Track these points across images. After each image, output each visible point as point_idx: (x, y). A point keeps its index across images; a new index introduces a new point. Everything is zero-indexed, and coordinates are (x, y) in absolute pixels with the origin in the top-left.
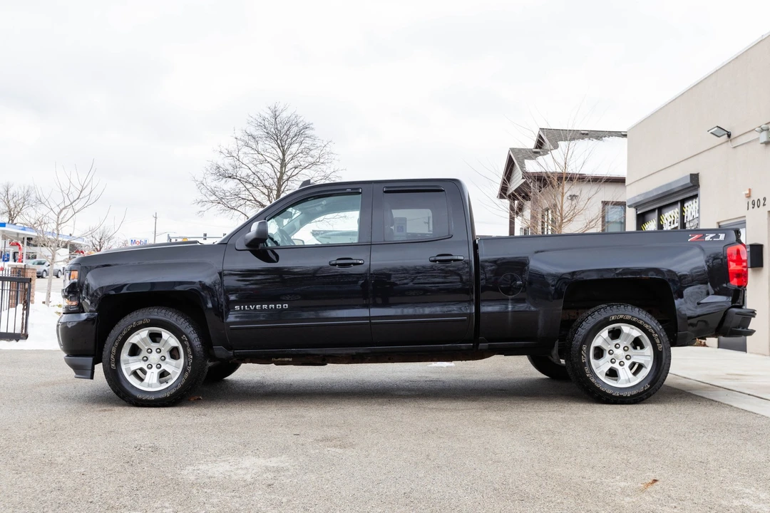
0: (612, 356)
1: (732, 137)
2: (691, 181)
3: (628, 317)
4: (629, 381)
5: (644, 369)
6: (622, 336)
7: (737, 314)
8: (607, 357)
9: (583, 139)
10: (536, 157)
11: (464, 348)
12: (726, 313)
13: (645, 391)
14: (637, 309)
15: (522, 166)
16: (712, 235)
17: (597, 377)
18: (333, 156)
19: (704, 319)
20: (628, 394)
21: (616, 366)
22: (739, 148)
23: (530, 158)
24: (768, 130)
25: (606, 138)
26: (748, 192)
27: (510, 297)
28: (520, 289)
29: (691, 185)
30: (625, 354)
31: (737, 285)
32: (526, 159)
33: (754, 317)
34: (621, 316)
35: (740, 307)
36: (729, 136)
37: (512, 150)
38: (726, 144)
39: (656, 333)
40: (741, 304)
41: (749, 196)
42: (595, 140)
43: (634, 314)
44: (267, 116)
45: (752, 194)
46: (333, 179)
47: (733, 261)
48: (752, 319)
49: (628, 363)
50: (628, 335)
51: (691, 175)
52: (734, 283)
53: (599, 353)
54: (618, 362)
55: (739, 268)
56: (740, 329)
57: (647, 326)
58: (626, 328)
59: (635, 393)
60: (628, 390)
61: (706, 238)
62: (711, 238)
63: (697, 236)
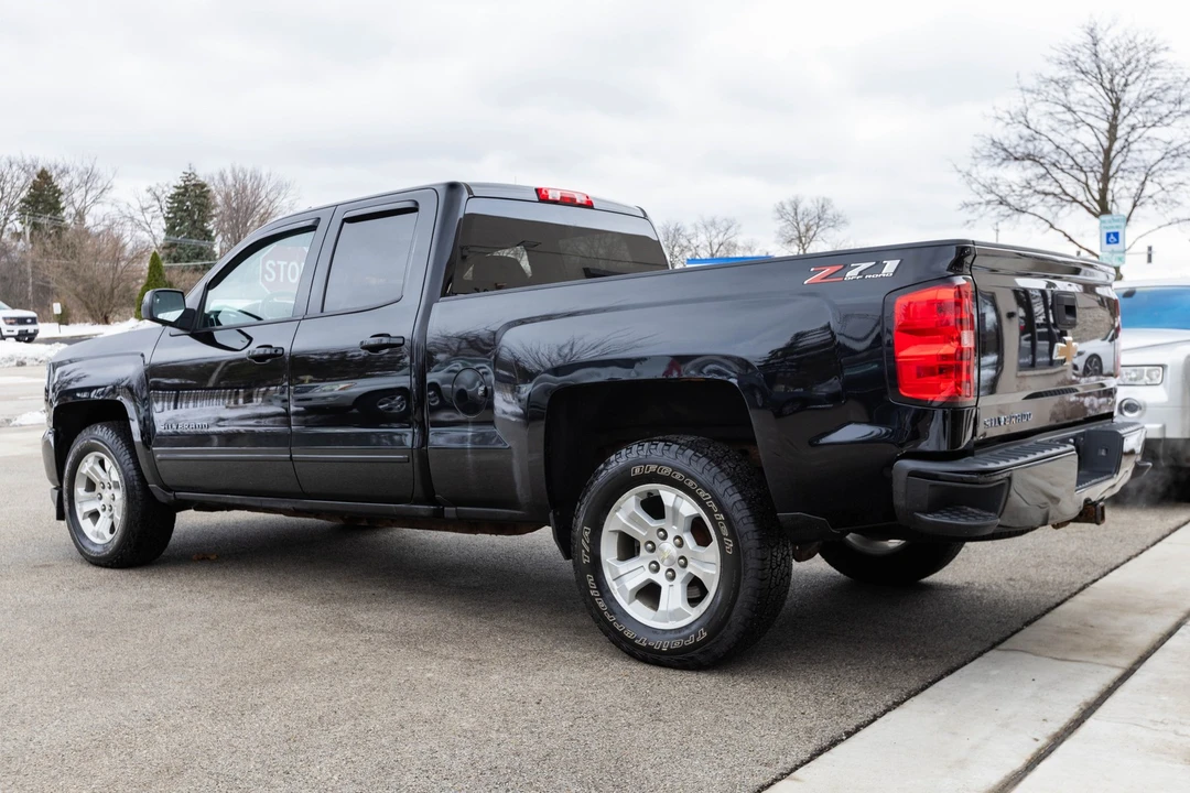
0: (653, 557)
3: (667, 471)
4: (676, 615)
6: (667, 514)
8: (643, 557)
13: (695, 645)
16: (864, 266)
20: (663, 644)
21: (660, 578)
27: (470, 418)
28: (483, 401)
30: (677, 553)
34: (653, 468)
43: (677, 463)
49: (682, 575)
50: (678, 512)
54: (663, 569)
57: (703, 493)
58: (669, 496)
59: (677, 645)
60: (668, 635)
61: (848, 274)
62: (860, 274)
63: (828, 271)
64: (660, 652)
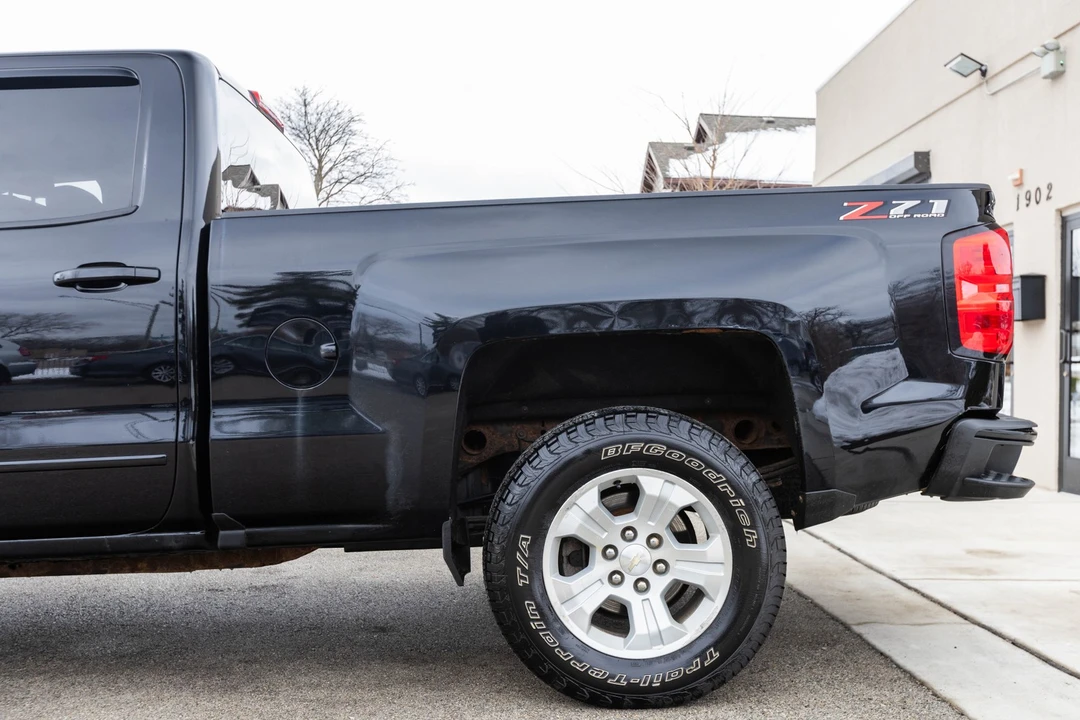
0: (614, 565)
1: (989, 75)
2: (916, 166)
3: (658, 450)
4: (659, 638)
5: (705, 602)
6: (642, 504)
7: (980, 435)
8: (599, 567)
9: (765, 129)
10: (689, 155)
11: (173, 544)
12: (948, 431)
13: (704, 671)
14: (685, 425)
15: (664, 170)
16: (909, 204)
17: (565, 629)
18: (394, 164)
19: (903, 445)
20: (654, 678)
21: (625, 592)
22: (999, 94)
23: (678, 156)
24: (1058, 49)
25: (802, 128)
26: (1017, 176)
27: (301, 391)
28: (331, 366)
29: (916, 172)
30: (652, 556)
31: (982, 351)
32: (671, 157)
33: (1029, 442)
34: (636, 447)
35: (991, 415)
36: (984, 73)
37: (652, 145)
38: (978, 90)
39: (739, 495)
40: (994, 406)
41: (1019, 184)
42: (784, 131)
43: (673, 439)
44: (293, 103)
45: (1025, 181)
46: (396, 199)
47: (973, 280)
48: (1025, 449)
49: (660, 584)
50: (660, 501)
51: (917, 154)
52: (973, 345)
53: (575, 555)
54: (630, 580)
55: (988, 299)
56: (989, 480)
57: (712, 476)
58: (652, 482)
59: (675, 676)
60: (657, 666)
61: (892, 212)
62: (906, 212)
63: (865, 206)
64: (650, 689)
